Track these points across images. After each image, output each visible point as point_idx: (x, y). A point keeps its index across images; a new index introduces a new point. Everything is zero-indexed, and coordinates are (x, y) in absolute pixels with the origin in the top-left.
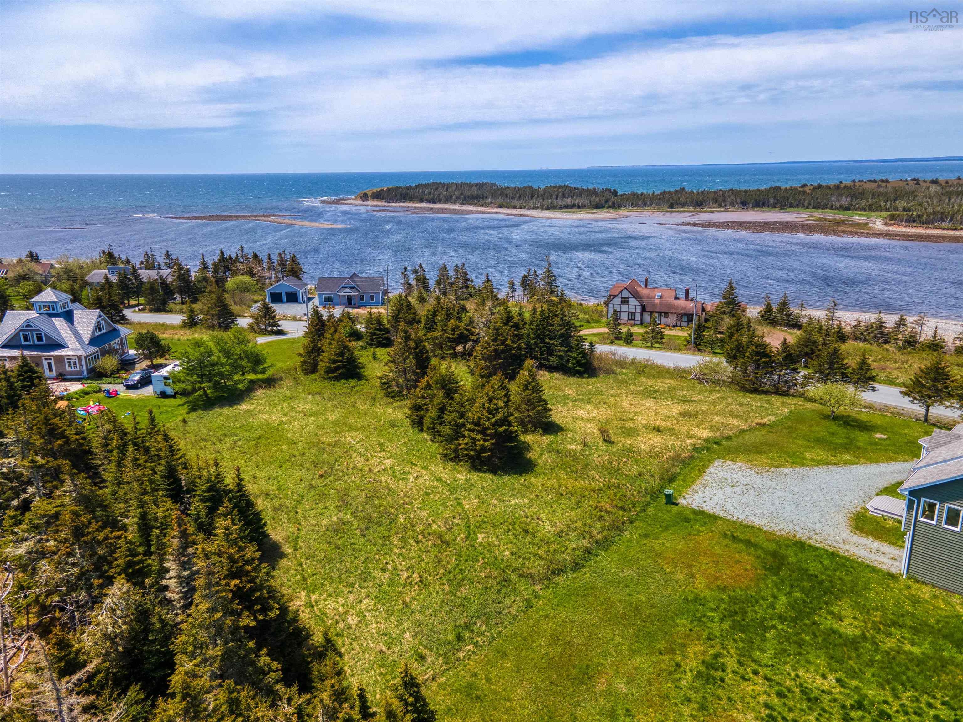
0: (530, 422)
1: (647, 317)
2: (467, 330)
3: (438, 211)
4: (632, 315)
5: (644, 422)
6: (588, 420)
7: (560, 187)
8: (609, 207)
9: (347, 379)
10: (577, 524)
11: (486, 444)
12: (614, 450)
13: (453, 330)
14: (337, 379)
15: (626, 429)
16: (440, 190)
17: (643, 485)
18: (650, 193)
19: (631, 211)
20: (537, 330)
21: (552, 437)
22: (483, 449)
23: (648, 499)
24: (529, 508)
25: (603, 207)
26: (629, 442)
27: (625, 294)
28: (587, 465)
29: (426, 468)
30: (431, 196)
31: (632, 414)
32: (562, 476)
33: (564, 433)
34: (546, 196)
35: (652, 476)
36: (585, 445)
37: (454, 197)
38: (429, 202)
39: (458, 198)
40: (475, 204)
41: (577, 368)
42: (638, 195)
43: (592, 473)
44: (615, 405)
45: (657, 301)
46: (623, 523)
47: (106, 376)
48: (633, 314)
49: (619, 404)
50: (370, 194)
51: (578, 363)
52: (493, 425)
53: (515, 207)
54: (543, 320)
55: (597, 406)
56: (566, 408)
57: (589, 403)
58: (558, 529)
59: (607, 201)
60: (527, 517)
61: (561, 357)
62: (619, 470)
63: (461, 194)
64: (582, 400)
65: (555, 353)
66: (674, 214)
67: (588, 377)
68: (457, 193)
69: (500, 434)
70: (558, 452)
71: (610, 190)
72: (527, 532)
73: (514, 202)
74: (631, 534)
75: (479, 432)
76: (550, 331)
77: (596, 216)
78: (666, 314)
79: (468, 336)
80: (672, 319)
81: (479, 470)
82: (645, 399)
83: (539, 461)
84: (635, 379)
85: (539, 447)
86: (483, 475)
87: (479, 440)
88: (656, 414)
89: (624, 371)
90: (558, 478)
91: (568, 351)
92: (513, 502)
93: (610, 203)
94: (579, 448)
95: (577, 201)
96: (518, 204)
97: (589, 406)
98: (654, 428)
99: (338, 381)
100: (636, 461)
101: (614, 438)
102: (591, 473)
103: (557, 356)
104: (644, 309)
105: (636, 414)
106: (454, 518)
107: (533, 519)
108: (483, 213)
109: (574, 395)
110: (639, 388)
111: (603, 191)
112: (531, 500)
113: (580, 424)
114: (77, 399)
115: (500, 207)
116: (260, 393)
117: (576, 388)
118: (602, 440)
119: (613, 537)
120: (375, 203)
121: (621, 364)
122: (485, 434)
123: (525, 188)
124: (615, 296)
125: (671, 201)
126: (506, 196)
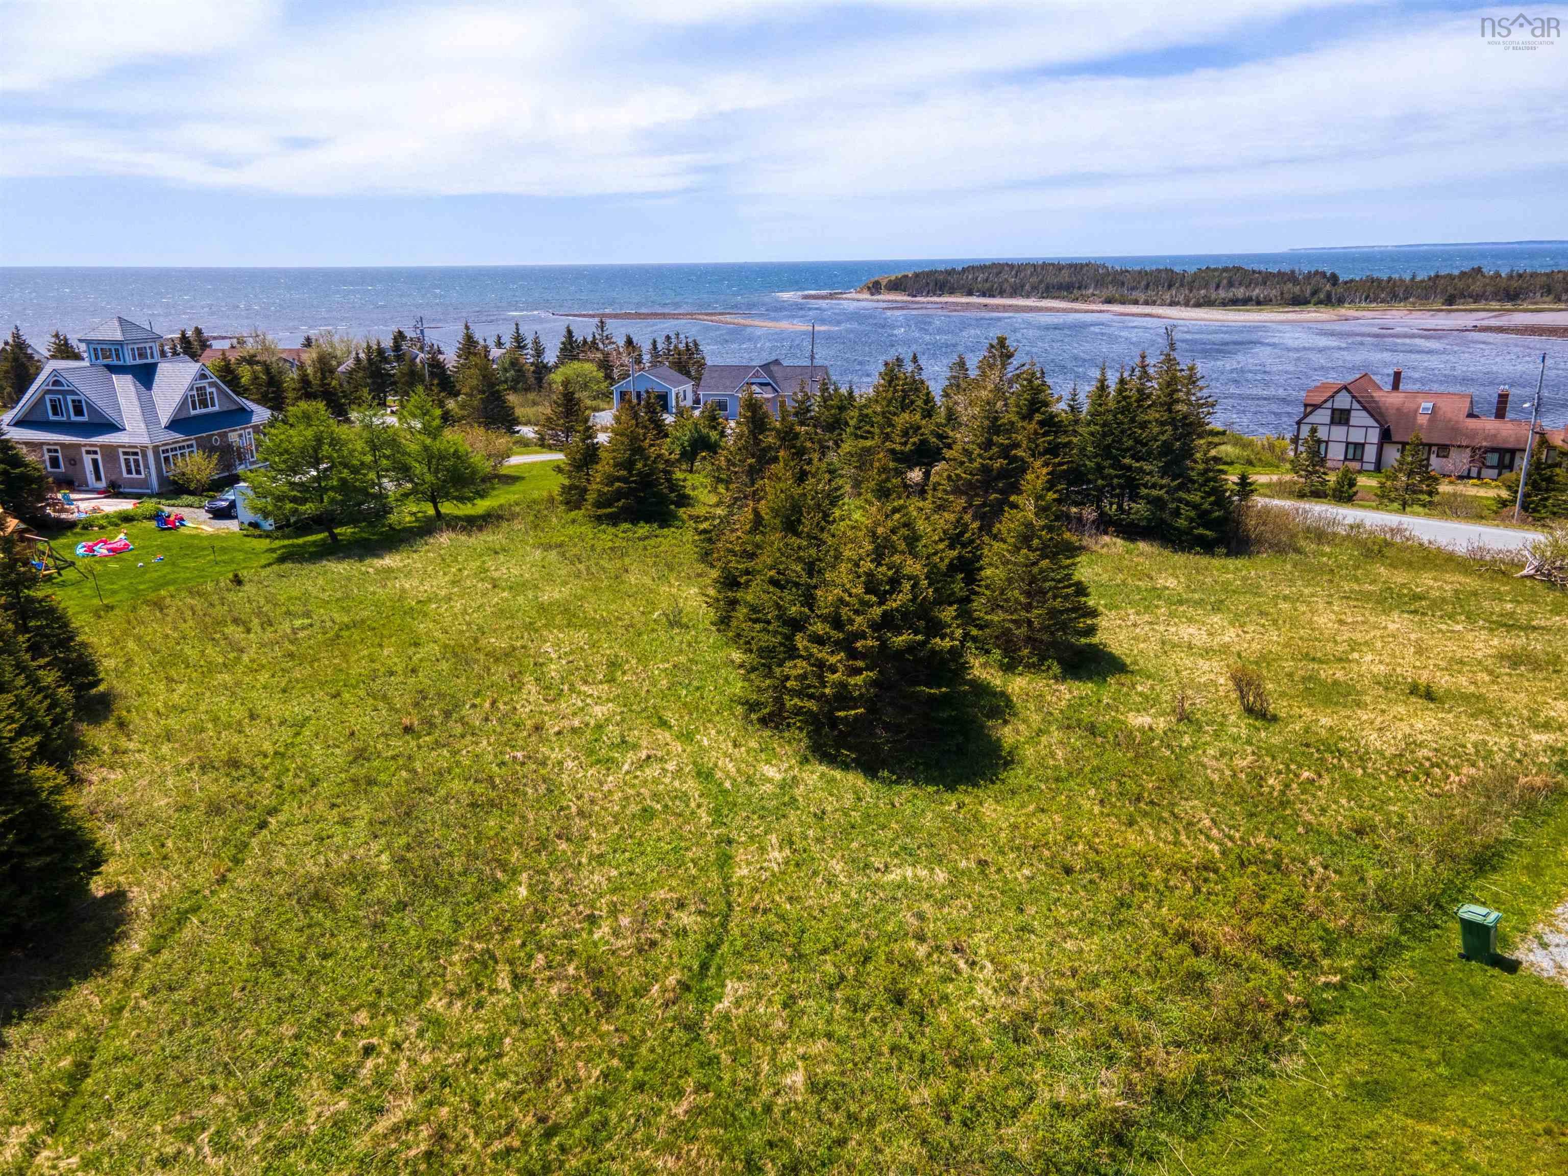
0: (1029, 640)
1: (1392, 455)
2: (940, 437)
3: (996, 308)
4: (1356, 450)
5: (1380, 669)
6: (1207, 652)
7: (1226, 270)
8: (1320, 302)
9: (634, 521)
10: (1097, 995)
11: (852, 681)
12: (1276, 740)
13: (905, 433)
14: (613, 520)
15: (1323, 684)
16: (1004, 276)
17: (1373, 875)
18: (1407, 277)
19: (1364, 309)
20: (1104, 435)
21: (1086, 688)
22: (843, 697)
23: (1388, 927)
24: (941, 904)
25: (1306, 302)
26: (1325, 721)
27: (1343, 401)
28: (1174, 781)
29: (687, 737)
30: (988, 285)
31: (1345, 647)
32: (1086, 805)
33: (1123, 678)
34: (1196, 284)
35: (1409, 840)
36: (1184, 717)
37: (1027, 287)
38: (984, 295)
39: (1034, 288)
40: (1063, 298)
41: (1201, 531)
42: (1379, 281)
43: (1191, 807)
44: (1294, 622)
45: (1422, 420)
46: (1282, 1017)
47: (192, 493)
48: (1359, 447)
49: (1304, 619)
50: (884, 283)
51: (1203, 518)
52: (876, 626)
53: (1136, 302)
54: (1124, 410)
55: (1238, 620)
56: (1146, 617)
57: (1217, 608)
58: (1023, 1004)
59: (1314, 293)
60: (921, 938)
61: (1158, 503)
62: (1284, 804)
63: (1041, 281)
64: (1200, 603)
65: (1144, 491)
66: (1453, 314)
67: (1228, 555)
68: (1034, 280)
69: (899, 654)
70: (1092, 729)
71: (1323, 274)
72: (899, 999)
73: (1135, 294)
74: (1311, 1070)
75: (839, 645)
76: (1138, 441)
77: (1291, 316)
78: (1444, 450)
79: (939, 450)
80: (1459, 460)
81: (831, 760)
82: (1386, 612)
83: (1029, 752)
84: (1357, 568)
85: (1039, 710)
86: (838, 774)
87: (833, 669)
88: (1420, 651)
89: (1327, 549)
90: (1071, 810)
91: (1180, 487)
92: (894, 876)
93: (1322, 296)
94: (1161, 724)
95: (1257, 291)
96: (1142, 297)
97: (1216, 619)
98: (1414, 690)
99: (615, 525)
100: (1349, 783)
101: (1273, 706)
102: (1185, 807)
103: (1147, 498)
104: (1386, 436)
105: (1354, 646)
106: (681, 906)
107: (938, 948)
108: (1076, 311)
109: (1180, 589)
110: (1368, 587)
111: (1309, 276)
112: (956, 875)
113: (1181, 659)
114: (102, 527)
115: (1109, 301)
116: (444, 539)
117: (1189, 577)
118: (1238, 707)
119: (1230, 1074)
120: (892, 296)
121: (1320, 535)
122: (853, 654)
123: (1159, 271)
124: (1316, 407)
125: (1450, 290)
126: (1123, 284)
